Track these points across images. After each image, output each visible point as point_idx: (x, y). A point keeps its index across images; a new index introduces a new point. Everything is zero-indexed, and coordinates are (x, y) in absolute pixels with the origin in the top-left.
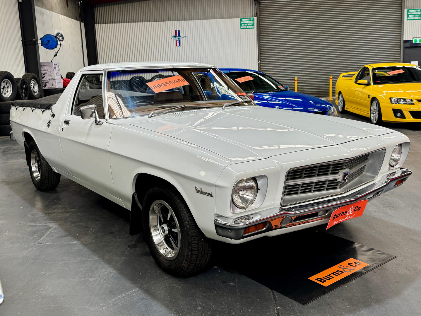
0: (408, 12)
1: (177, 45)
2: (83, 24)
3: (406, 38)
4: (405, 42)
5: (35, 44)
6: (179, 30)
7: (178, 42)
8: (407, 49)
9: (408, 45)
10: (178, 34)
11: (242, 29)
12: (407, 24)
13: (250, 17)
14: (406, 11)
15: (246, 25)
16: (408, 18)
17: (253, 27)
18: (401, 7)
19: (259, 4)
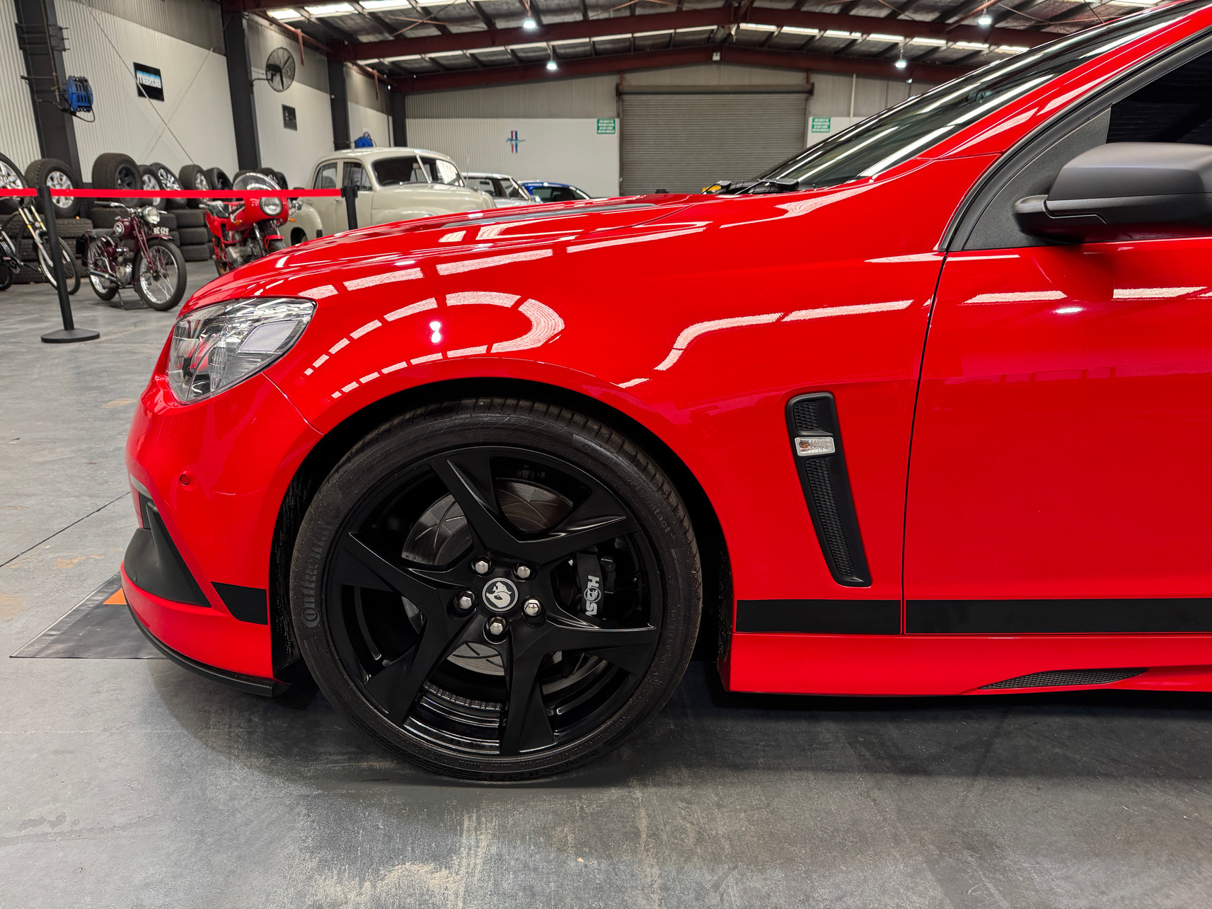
0: (813, 121)
1: (513, 151)
2: (390, 118)
6: (516, 131)
7: (514, 147)
10: (514, 137)
13: (610, 118)
14: (811, 119)
16: (814, 130)
17: (613, 131)
18: (804, 114)
19: (622, 101)
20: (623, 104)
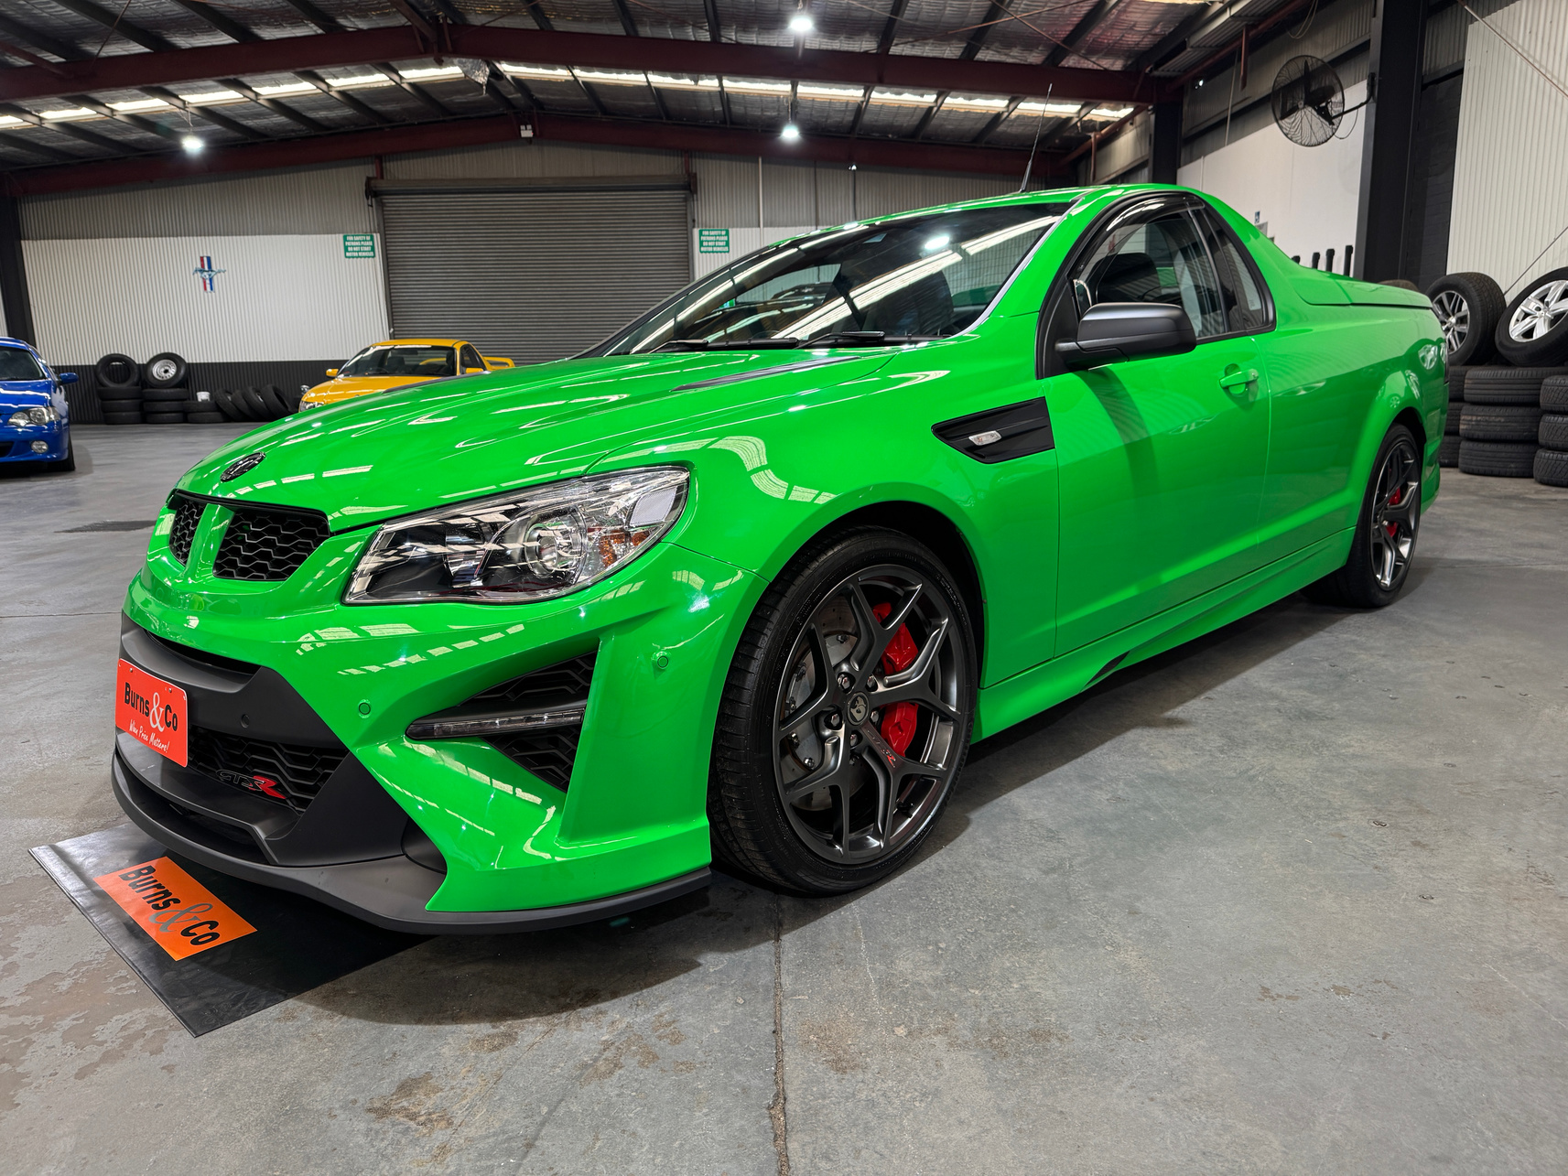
0: (701, 234)
1: (205, 289)
6: (209, 255)
7: (208, 282)
10: (206, 265)
11: (349, 257)
12: (700, 259)
13: (364, 234)
14: (696, 232)
15: (355, 249)
16: (703, 249)
17: (372, 254)
18: (686, 223)
19: (381, 205)
20: (383, 211)
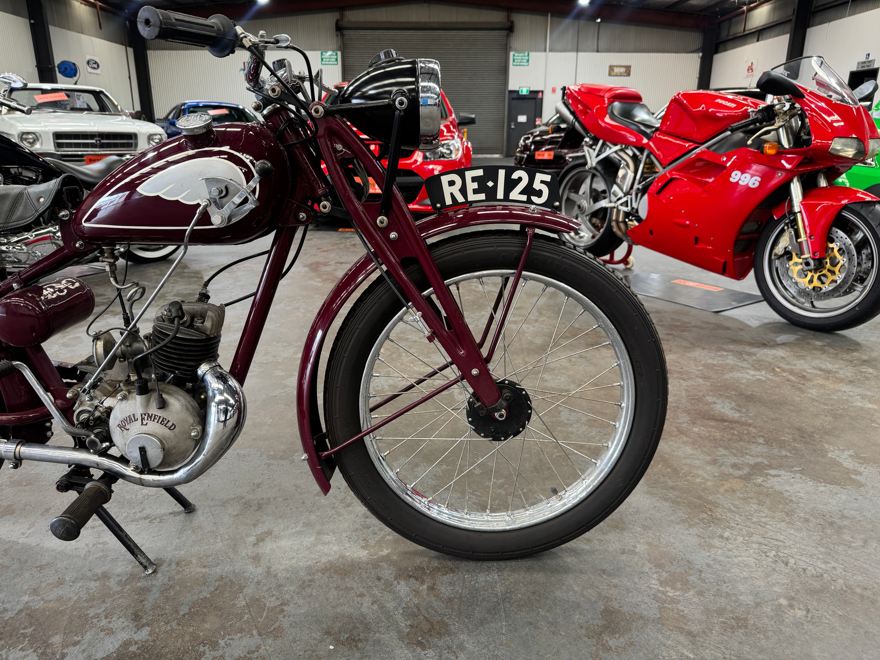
0: (514, 55)
2: (130, 50)
3: (512, 86)
4: (511, 92)
5: (52, 71)
8: (514, 102)
9: (515, 95)
11: (323, 64)
12: (513, 71)
13: (332, 51)
14: (512, 54)
15: (327, 60)
16: (515, 64)
17: (336, 63)
18: (506, 49)
19: (343, 35)
20: (343, 39)
